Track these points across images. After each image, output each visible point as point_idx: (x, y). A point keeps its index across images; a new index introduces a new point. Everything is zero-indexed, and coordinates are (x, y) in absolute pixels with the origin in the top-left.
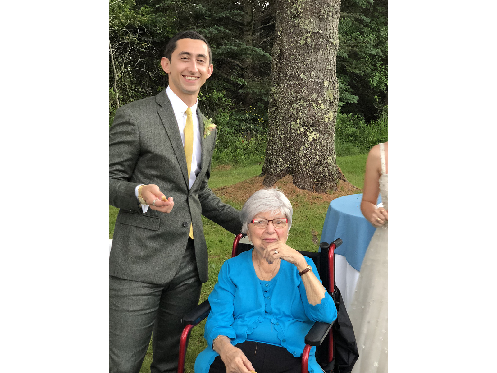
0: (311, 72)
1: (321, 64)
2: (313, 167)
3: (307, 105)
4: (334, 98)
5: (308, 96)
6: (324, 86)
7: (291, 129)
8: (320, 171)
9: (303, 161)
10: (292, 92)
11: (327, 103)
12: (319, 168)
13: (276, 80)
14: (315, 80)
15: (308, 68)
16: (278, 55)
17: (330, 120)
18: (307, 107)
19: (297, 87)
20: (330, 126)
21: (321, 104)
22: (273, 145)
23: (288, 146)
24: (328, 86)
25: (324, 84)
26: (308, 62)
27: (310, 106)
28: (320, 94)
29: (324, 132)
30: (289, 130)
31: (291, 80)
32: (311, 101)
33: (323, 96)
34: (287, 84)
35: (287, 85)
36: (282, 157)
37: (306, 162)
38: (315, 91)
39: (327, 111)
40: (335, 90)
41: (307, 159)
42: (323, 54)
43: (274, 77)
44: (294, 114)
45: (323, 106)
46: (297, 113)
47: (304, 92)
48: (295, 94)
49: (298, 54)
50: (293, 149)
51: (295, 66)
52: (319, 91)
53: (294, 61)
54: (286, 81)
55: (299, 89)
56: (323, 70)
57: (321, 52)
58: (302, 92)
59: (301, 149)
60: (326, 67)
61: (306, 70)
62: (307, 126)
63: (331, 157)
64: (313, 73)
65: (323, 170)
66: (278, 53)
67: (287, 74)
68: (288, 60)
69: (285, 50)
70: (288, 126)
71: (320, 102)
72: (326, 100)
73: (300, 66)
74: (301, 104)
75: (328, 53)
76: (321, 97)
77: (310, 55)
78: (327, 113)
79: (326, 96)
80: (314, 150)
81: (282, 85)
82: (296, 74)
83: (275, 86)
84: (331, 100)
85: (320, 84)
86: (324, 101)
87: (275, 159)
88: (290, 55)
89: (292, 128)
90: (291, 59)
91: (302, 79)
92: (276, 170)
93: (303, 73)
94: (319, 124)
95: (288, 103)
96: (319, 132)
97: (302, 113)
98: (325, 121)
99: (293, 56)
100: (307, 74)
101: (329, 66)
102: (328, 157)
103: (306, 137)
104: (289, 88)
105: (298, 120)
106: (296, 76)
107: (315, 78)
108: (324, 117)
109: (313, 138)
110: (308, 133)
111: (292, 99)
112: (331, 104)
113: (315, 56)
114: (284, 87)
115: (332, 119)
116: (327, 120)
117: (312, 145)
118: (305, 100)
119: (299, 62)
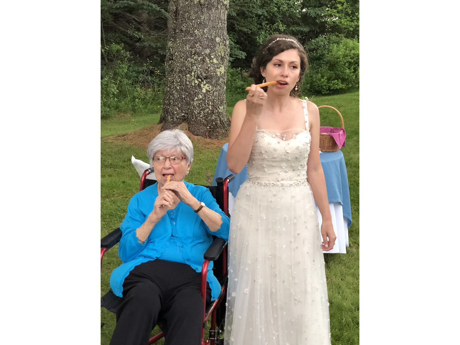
0: (205, 29)
1: (214, 22)
2: (206, 116)
3: (200, 59)
4: (225, 54)
5: (202, 51)
6: (216, 42)
7: (186, 81)
8: (213, 119)
9: (197, 110)
10: (187, 47)
11: (219, 58)
12: (211, 117)
13: (172, 35)
14: (208, 37)
15: (201, 25)
16: (174, 12)
17: (222, 74)
18: (201, 61)
19: (191, 43)
20: (221, 79)
21: (213, 58)
22: (170, 96)
23: (183, 96)
24: (220, 42)
25: (217, 41)
26: (201, 19)
27: (203, 60)
28: (213, 50)
29: (216, 84)
30: (184, 82)
31: (186, 36)
32: (204, 56)
33: (215, 51)
34: (182, 39)
35: (183, 41)
36: (179, 106)
37: (200, 112)
38: (208, 47)
39: (219, 65)
40: (226, 46)
41: (201, 108)
42: (215, 13)
43: (170, 33)
44: (189, 68)
45: (215, 61)
46: (192, 67)
47: (198, 47)
48: (190, 49)
49: (192, 12)
50: (188, 99)
51: (189, 23)
52: (212, 47)
53: (189, 18)
54: (181, 36)
55: (194, 44)
56: (215, 27)
57: (213, 11)
58: (196, 47)
59: (195, 100)
60: (218, 25)
61: (200, 27)
62: (201, 79)
63: (222, 107)
64: (206, 30)
65: (215, 119)
66: (174, 10)
67: (183, 30)
68: (183, 17)
69: (180, 8)
70: (184, 78)
71: (212, 57)
72: (218, 55)
73: (194, 23)
74: (196, 59)
75: (220, 12)
76: (213, 52)
77: (203, 13)
78: (219, 67)
79: (218, 52)
80: (208, 101)
81: (178, 40)
82: (191, 30)
83: (172, 41)
84: (223, 56)
85: (213, 40)
86: (216, 57)
87: (172, 108)
88: (185, 12)
89: (188, 80)
90: (186, 16)
91: (196, 35)
92: (173, 118)
93: (197, 30)
94: (211, 77)
95: (183, 57)
96: (212, 84)
97: (196, 66)
98: (217, 75)
99: (188, 13)
100: (201, 30)
101: (221, 24)
102: (219, 107)
103: (200, 88)
104: (185, 43)
105: (193, 73)
106: (191, 32)
107: (208, 35)
108: (216, 71)
109: (206, 90)
110: (202, 85)
111: (187, 53)
112: (222, 59)
113: (208, 15)
114: (179, 42)
115: (223, 72)
116: (219, 74)
117: (205, 96)
118: (199, 54)
119: (193, 20)
